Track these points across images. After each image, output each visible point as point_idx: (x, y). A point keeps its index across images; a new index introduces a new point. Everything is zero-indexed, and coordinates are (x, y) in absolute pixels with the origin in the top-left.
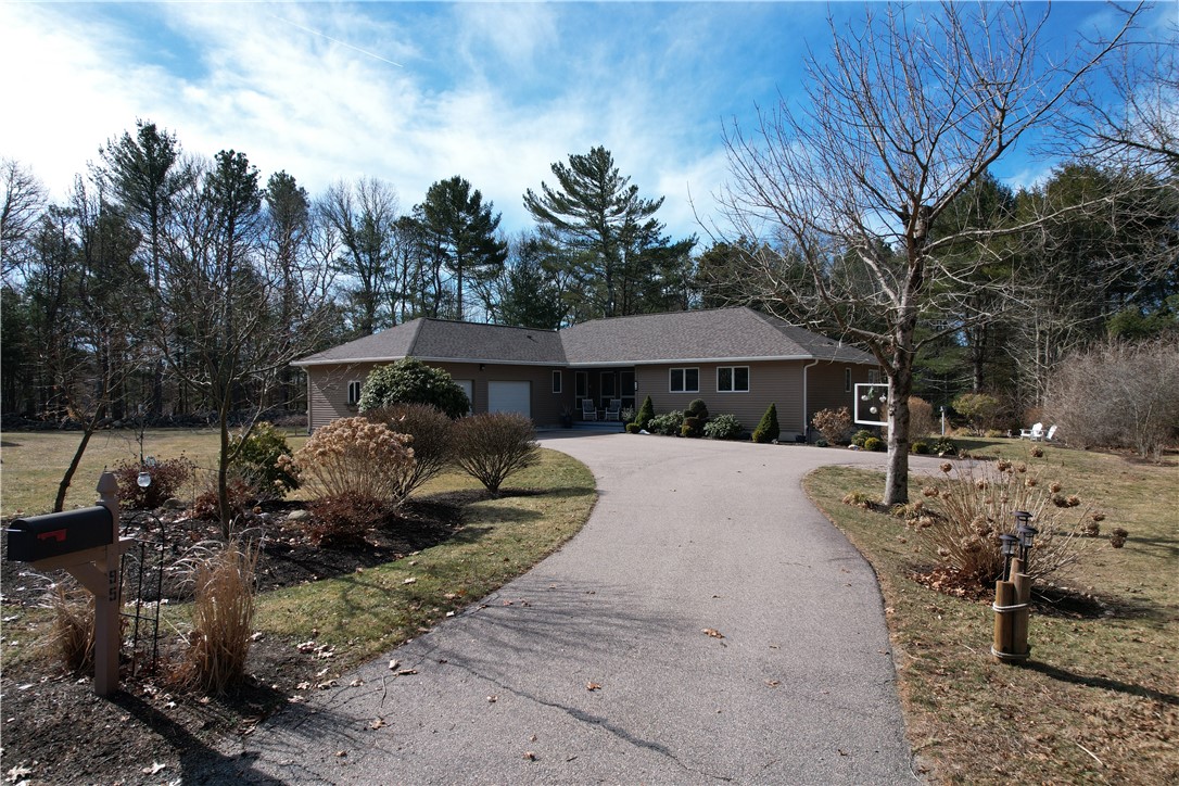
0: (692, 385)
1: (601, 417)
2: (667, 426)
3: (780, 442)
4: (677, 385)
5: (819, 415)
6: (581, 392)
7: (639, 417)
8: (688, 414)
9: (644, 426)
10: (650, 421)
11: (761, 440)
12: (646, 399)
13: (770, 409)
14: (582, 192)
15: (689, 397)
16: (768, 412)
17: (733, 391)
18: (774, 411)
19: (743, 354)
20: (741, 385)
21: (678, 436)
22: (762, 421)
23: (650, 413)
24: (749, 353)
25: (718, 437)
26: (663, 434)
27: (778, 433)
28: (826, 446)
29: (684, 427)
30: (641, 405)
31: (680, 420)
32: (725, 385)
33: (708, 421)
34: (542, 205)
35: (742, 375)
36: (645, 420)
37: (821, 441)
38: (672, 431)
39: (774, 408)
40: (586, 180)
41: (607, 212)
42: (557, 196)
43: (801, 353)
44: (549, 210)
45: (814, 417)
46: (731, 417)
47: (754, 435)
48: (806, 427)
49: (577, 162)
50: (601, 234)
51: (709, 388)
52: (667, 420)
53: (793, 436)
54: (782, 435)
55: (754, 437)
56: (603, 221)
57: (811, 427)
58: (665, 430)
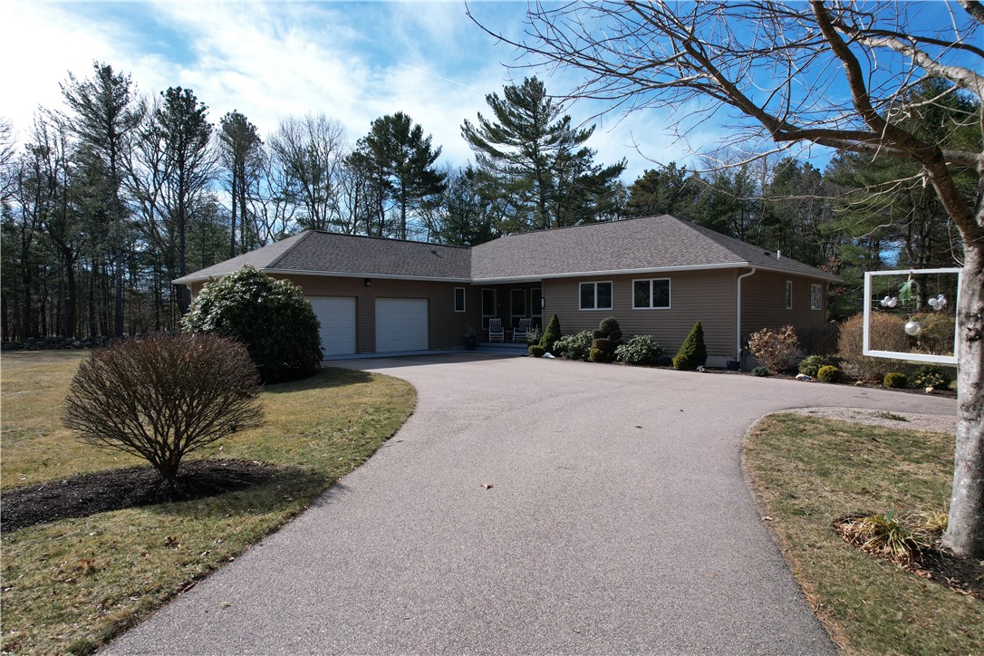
0: (605, 302)
1: (508, 338)
2: (573, 349)
3: (708, 369)
4: (587, 302)
5: (756, 336)
6: (488, 310)
7: (544, 339)
8: (597, 335)
9: (549, 349)
10: (556, 343)
11: (685, 366)
12: (552, 318)
13: (695, 328)
14: (516, 121)
15: (600, 315)
16: (692, 332)
17: (651, 307)
18: (700, 331)
19: (664, 264)
20: (662, 300)
21: (586, 360)
22: (686, 344)
23: (557, 333)
24: (670, 262)
25: (631, 363)
26: (568, 358)
27: (705, 357)
28: (766, 375)
29: (593, 350)
30: (548, 323)
31: (589, 342)
32: (641, 301)
33: (622, 343)
34: (478, 135)
35: (662, 288)
36: (551, 341)
37: (759, 368)
38: (579, 355)
39: (699, 328)
40: (520, 110)
41: (541, 141)
42: (493, 127)
43: (734, 260)
44: (485, 140)
45: (750, 339)
46: (648, 338)
47: (675, 361)
48: (739, 350)
49: (511, 93)
50: (534, 162)
51: (624, 305)
52: (574, 341)
53: (723, 361)
54: (710, 360)
55: (675, 363)
56: (536, 150)
57: (746, 353)
58: (571, 354)
